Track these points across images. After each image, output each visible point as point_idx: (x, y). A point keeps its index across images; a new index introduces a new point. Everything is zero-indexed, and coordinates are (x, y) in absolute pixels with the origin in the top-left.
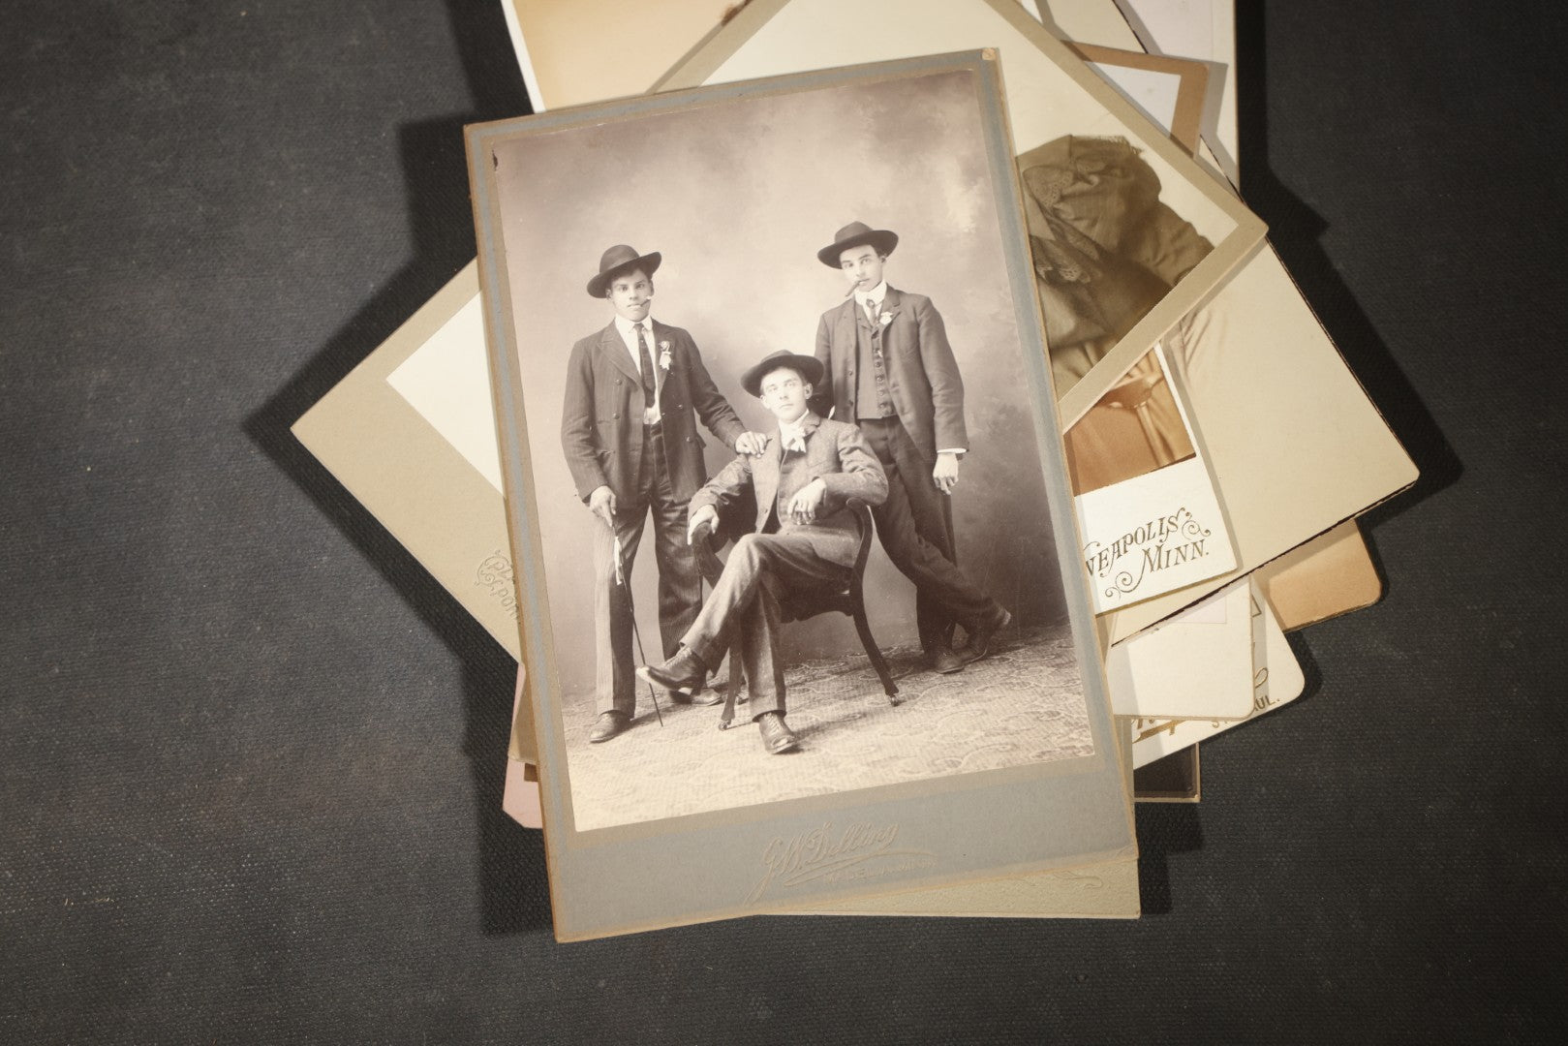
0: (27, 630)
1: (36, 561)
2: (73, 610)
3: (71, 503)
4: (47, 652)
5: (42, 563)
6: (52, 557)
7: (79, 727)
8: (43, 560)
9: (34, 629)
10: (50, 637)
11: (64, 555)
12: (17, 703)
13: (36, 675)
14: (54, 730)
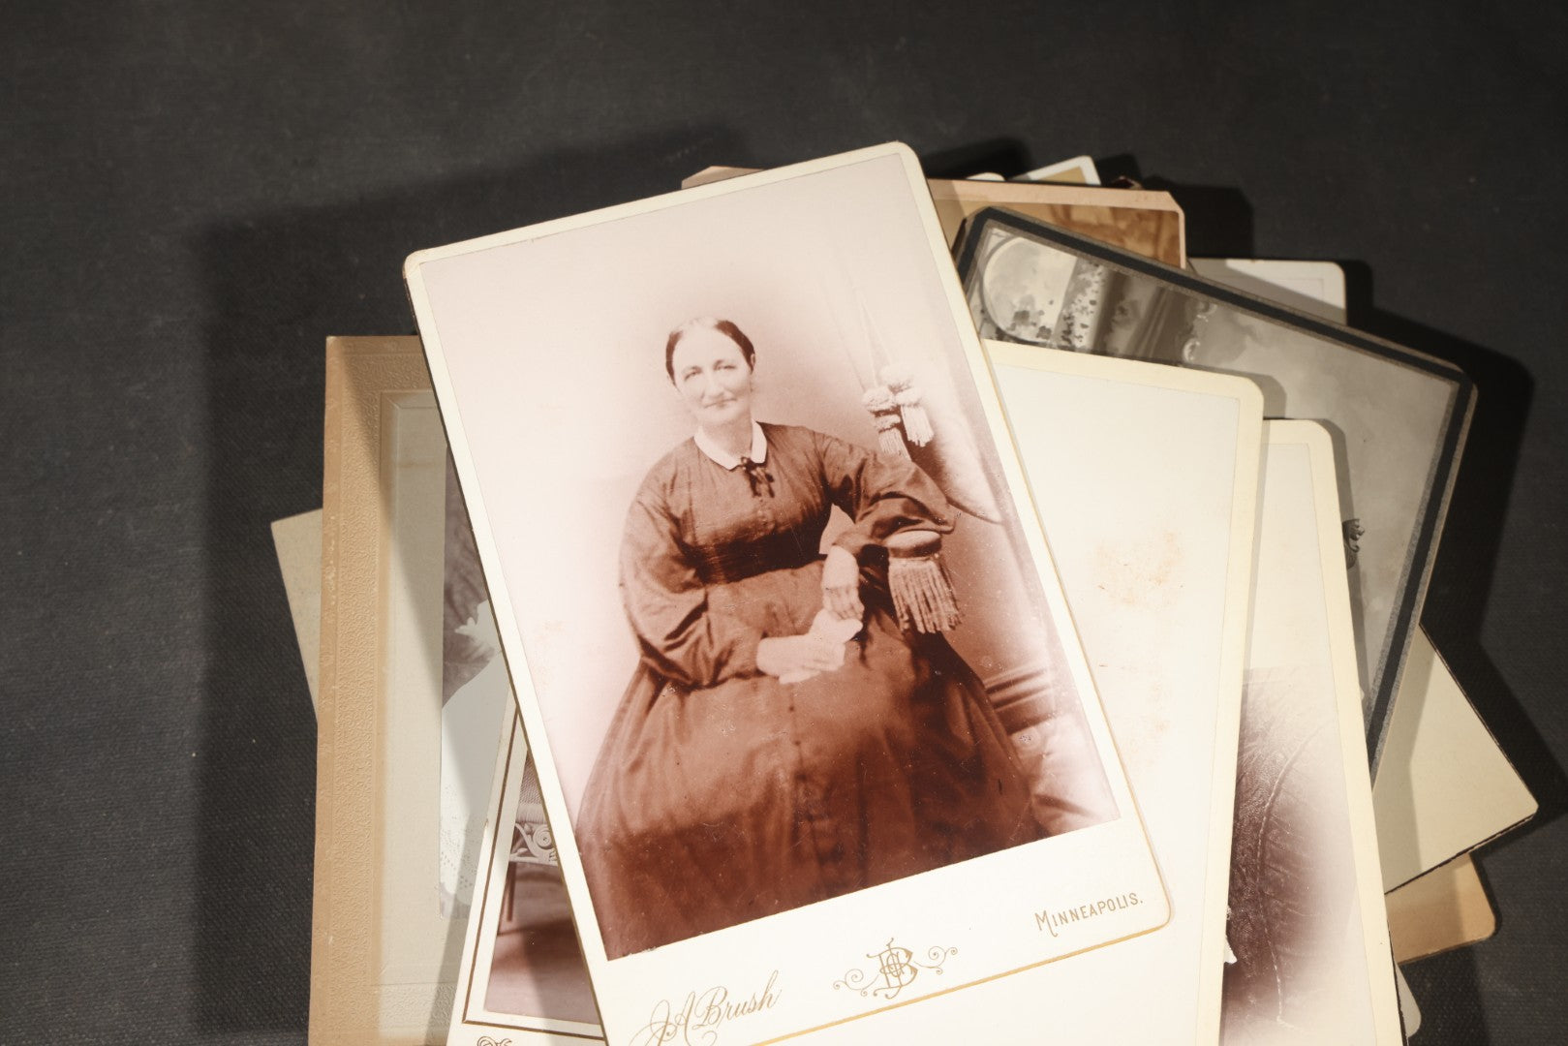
0: (126, 921)
1: (136, 849)
2: (173, 901)
3: (175, 789)
4: (145, 945)
5: (143, 852)
6: (153, 845)
7: (176, 1026)
8: (144, 849)
9: (133, 920)
10: (149, 930)
11: (165, 844)
12: (113, 999)
13: (133, 969)
14: (150, 1028)
